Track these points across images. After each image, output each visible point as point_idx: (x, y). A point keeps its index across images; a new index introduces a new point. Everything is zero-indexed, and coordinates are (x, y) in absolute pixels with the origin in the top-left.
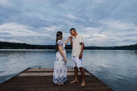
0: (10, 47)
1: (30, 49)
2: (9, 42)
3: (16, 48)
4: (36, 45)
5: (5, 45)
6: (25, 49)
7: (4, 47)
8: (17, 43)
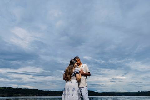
0: (21, 93)
1: (42, 96)
2: (21, 88)
3: (27, 94)
4: (48, 91)
5: (17, 91)
6: (36, 96)
7: (15, 93)
8: (29, 89)
